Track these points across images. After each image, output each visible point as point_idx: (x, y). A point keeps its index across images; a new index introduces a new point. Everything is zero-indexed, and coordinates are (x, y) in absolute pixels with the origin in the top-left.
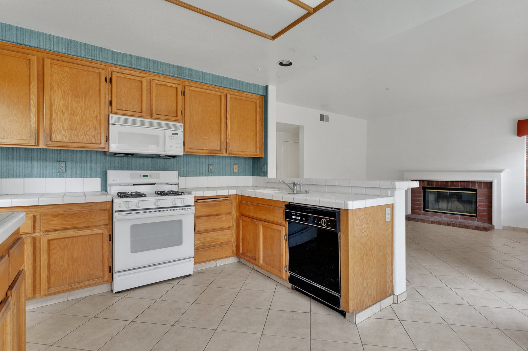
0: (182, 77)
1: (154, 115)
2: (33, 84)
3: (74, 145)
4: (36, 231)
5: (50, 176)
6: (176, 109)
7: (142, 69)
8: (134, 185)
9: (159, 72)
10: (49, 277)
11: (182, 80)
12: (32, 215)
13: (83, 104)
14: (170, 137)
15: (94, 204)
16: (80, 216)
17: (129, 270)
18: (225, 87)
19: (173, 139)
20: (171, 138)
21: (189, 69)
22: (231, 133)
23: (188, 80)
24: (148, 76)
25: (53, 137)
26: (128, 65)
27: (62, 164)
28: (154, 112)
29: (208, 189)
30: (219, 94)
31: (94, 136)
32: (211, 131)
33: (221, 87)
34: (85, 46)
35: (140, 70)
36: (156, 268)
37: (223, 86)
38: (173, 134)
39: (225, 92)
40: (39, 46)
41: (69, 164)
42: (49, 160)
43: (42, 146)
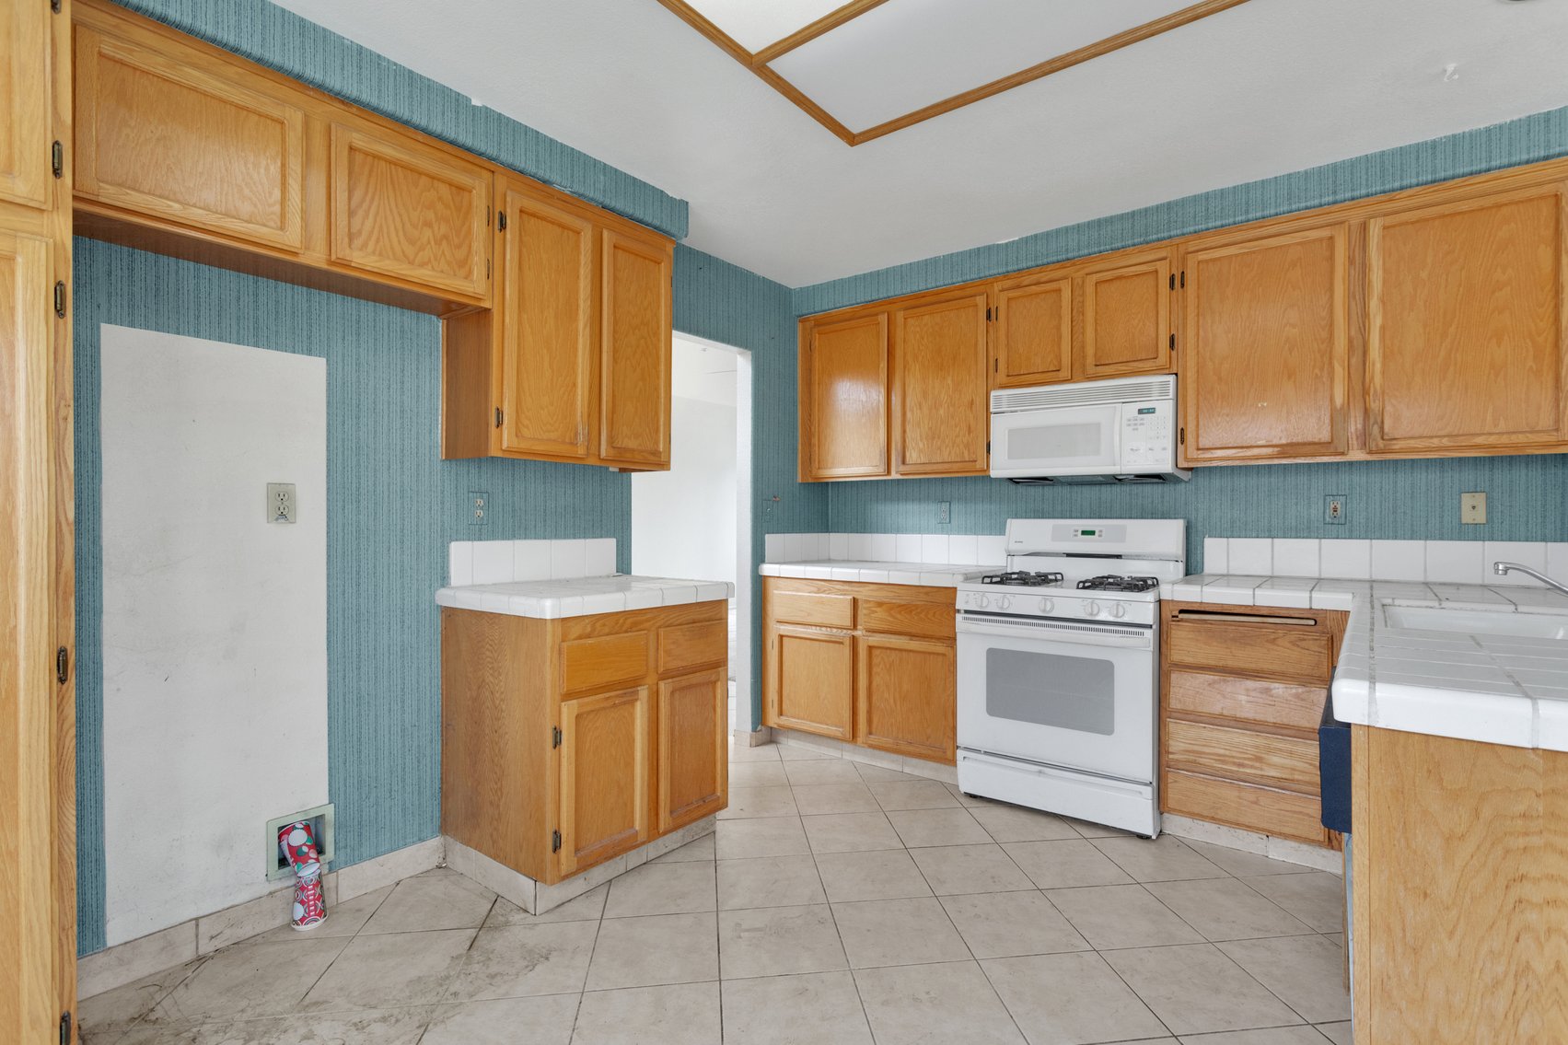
0: (1172, 233)
1: (1091, 370)
2: (882, 365)
3: (935, 467)
4: (859, 627)
5: (929, 531)
6: (1154, 336)
7: (1060, 258)
8: (1069, 555)
9: (1102, 248)
10: (869, 712)
11: (1177, 241)
12: (851, 597)
13: (950, 382)
14: (1132, 422)
15: (935, 590)
16: (911, 612)
17: (986, 753)
18: (1353, 199)
19: (1139, 427)
20: (1136, 424)
21: (1195, 199)
22: (1384, 364)
23: (1195, 232)
24: (1078, 271)
25: (908, 455)
26: (1030, 264)
27: (945, 506)
28: (1090, 360)
29: (1270, 580)
30: (1325, 233)
31: (967, 446)
32: (1289, 377)
33: (1335, 202)
34: (952, 260)
35: (1058, 262)
36: (1040, 772)
37: (1339, 197)
38: (1141, 412)
39: (1355, 217)
40: (890, 295)
41: (955, 507)
42: (928, 499)
43: (894, 476)
